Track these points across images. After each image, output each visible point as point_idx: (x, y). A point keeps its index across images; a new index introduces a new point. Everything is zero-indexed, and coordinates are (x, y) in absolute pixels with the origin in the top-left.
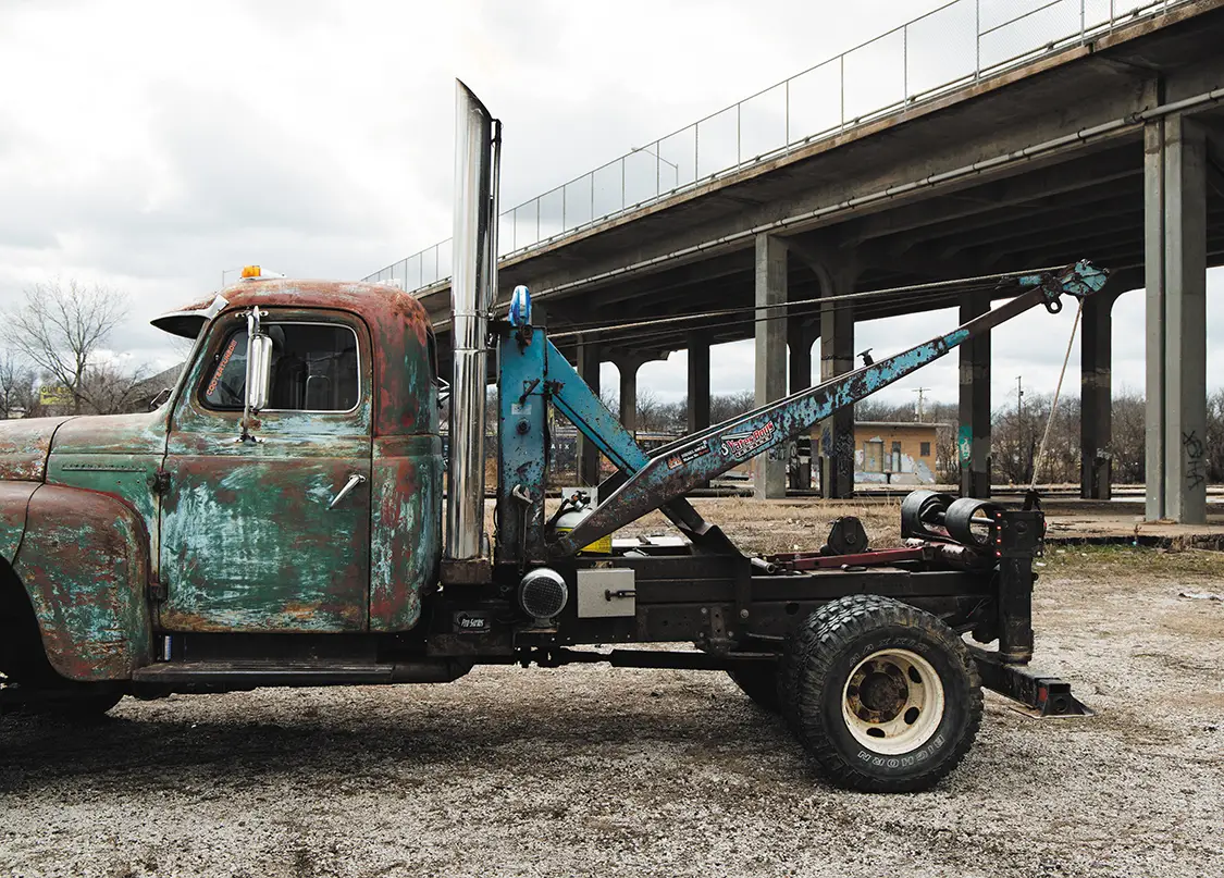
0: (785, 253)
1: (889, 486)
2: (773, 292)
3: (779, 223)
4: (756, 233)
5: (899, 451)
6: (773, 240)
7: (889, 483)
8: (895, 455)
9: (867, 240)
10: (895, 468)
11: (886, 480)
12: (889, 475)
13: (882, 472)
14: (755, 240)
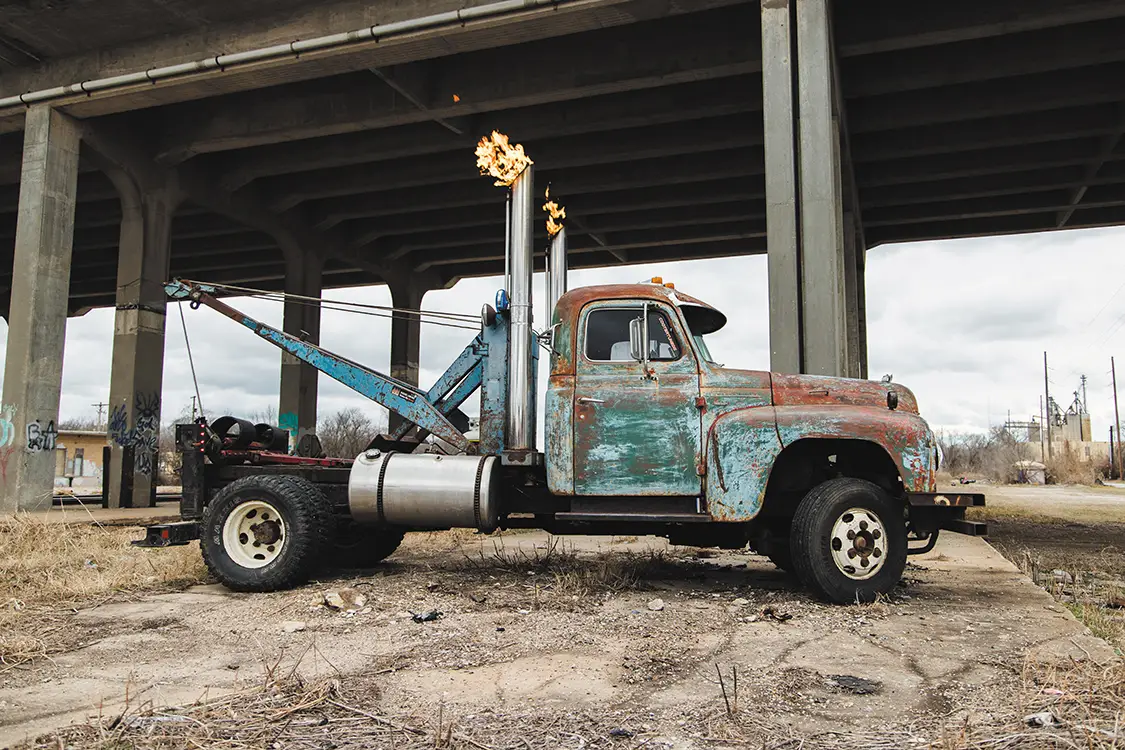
0: (78, 142)
1: (71, 489)
2: (52, 194)
3: (76, 87)
4: (28, 103)
5: (81, 457)
6: (58, 117)
7: (70, 486)
8: (78, 461)
9: (200, 157)
10: (77, 472)
11: (68, 485)
12: (71, 479)
13: (63, 476)
14: (24, 114)
